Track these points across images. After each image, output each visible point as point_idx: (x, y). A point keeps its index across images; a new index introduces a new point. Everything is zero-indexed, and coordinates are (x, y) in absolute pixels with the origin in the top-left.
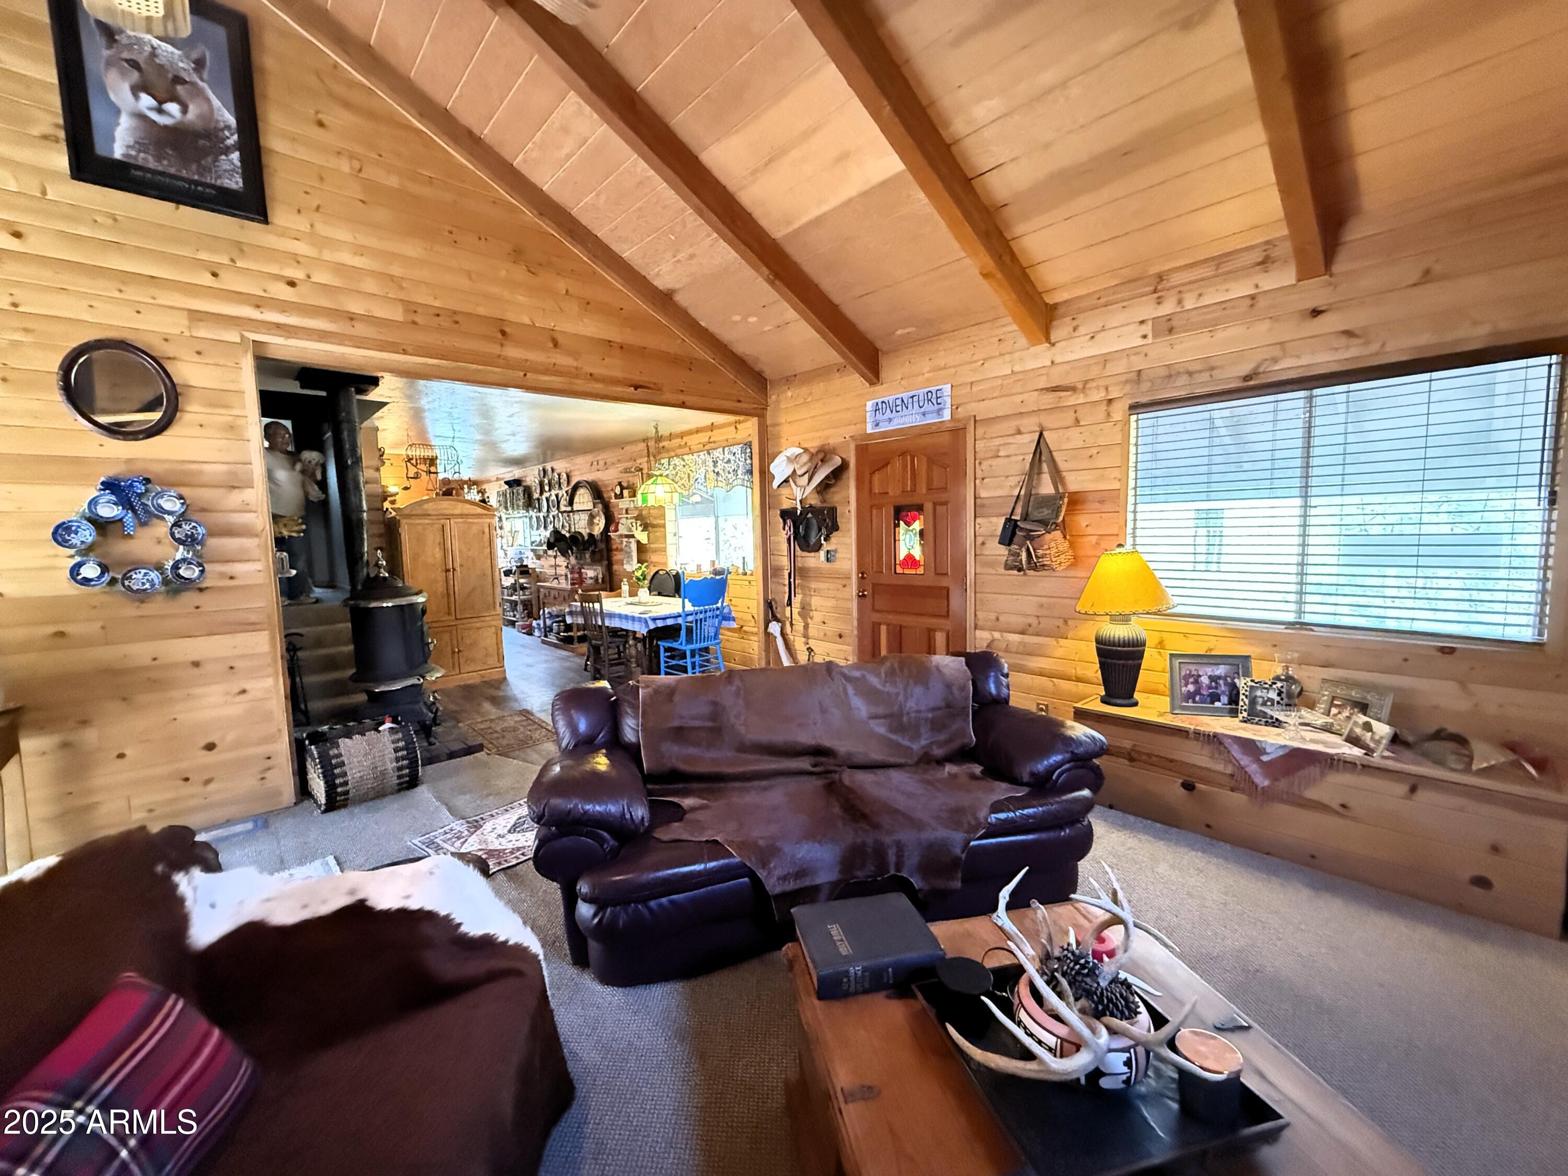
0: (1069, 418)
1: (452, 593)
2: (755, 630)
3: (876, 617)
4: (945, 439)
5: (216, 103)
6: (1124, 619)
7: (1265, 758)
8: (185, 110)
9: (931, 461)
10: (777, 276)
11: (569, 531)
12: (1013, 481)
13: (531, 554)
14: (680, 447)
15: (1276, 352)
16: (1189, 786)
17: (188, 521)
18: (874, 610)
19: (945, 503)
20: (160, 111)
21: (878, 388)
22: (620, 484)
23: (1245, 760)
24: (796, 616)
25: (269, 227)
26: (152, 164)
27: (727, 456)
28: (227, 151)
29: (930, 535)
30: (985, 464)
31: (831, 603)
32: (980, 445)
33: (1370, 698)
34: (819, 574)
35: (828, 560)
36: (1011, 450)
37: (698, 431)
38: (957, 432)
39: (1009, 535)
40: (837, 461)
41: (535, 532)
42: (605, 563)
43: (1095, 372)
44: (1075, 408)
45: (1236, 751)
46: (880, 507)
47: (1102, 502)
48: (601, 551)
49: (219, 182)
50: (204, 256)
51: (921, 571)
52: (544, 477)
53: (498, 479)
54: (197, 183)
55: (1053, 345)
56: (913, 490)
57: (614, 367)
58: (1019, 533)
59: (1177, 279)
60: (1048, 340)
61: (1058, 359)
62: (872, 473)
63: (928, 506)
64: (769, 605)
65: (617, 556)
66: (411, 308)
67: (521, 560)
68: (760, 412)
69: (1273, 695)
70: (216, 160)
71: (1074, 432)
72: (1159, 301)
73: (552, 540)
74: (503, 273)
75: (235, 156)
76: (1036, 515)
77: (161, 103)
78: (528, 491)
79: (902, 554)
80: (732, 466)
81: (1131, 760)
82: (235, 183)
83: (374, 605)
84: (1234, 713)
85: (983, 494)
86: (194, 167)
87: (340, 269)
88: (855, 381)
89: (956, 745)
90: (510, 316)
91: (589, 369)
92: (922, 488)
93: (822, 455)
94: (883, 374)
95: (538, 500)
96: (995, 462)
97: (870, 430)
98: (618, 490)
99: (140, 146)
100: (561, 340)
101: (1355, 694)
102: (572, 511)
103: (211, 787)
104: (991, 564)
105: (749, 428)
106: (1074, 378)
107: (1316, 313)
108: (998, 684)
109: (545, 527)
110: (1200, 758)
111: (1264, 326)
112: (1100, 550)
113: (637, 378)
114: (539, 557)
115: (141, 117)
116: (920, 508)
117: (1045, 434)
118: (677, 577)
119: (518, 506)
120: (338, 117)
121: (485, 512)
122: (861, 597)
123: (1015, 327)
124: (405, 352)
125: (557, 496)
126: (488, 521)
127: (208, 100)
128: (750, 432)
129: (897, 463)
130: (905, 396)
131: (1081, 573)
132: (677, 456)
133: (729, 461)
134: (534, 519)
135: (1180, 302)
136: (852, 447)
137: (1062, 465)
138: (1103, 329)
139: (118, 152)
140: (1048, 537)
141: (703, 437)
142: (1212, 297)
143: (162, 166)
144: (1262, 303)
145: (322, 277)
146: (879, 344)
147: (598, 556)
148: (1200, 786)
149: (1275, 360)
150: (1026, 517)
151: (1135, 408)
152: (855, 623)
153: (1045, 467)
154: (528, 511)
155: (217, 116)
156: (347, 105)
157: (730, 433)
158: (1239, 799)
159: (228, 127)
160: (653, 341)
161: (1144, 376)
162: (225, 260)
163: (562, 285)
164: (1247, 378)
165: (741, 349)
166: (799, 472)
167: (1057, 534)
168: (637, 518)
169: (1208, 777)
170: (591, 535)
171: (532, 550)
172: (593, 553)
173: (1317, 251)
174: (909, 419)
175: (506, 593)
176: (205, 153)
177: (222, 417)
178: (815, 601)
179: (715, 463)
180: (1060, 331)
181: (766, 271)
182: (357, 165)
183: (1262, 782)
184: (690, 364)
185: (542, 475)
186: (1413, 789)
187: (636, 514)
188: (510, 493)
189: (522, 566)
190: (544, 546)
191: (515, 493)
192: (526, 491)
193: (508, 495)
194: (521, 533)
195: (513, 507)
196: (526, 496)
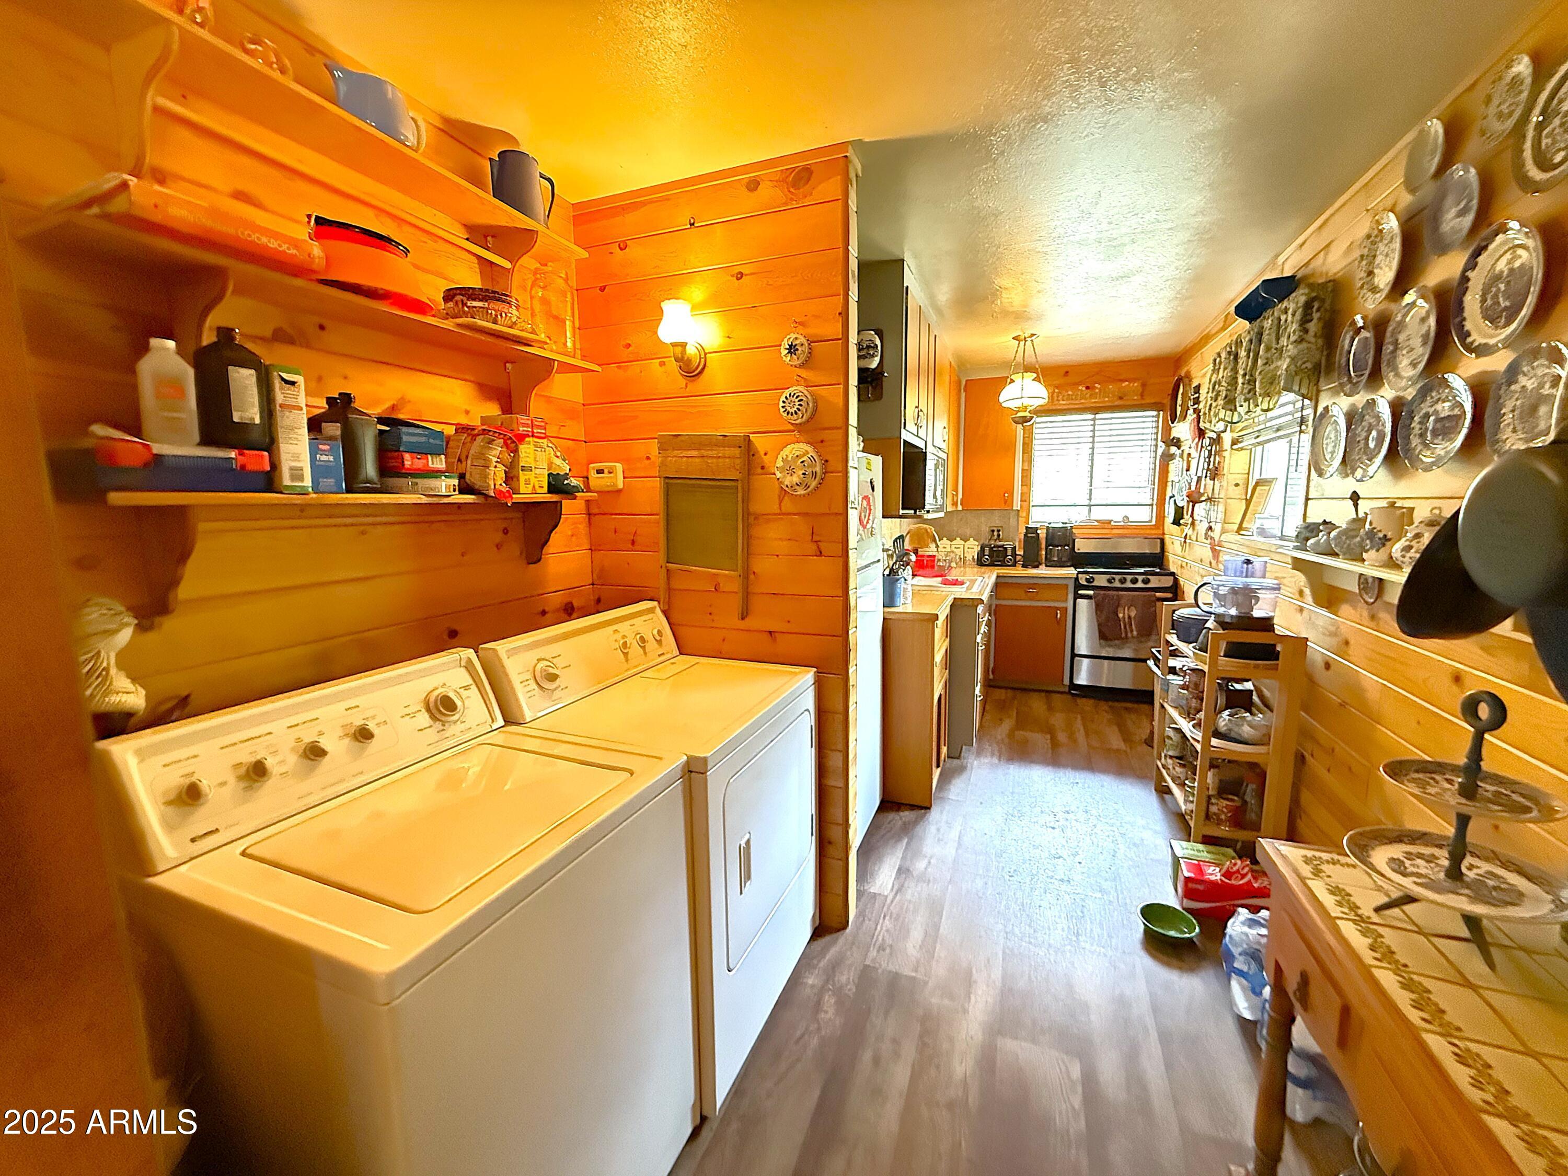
41: (1336, 484)
78: (1328, 305)
95: (1380, 322)
109: (1395, 459)
114: (1330, 599)
134: (1339, 424)
154: (1314, 396)
175: (1172, 694)
188: (1251, 341)
189: (1247, 622)
190: (1369, 556)
191: (1265, 337)
192: (1316, 305)
193: (1243, 354)
194: (1279, 488)
195: (1252, 390)
196: (1313, 327)
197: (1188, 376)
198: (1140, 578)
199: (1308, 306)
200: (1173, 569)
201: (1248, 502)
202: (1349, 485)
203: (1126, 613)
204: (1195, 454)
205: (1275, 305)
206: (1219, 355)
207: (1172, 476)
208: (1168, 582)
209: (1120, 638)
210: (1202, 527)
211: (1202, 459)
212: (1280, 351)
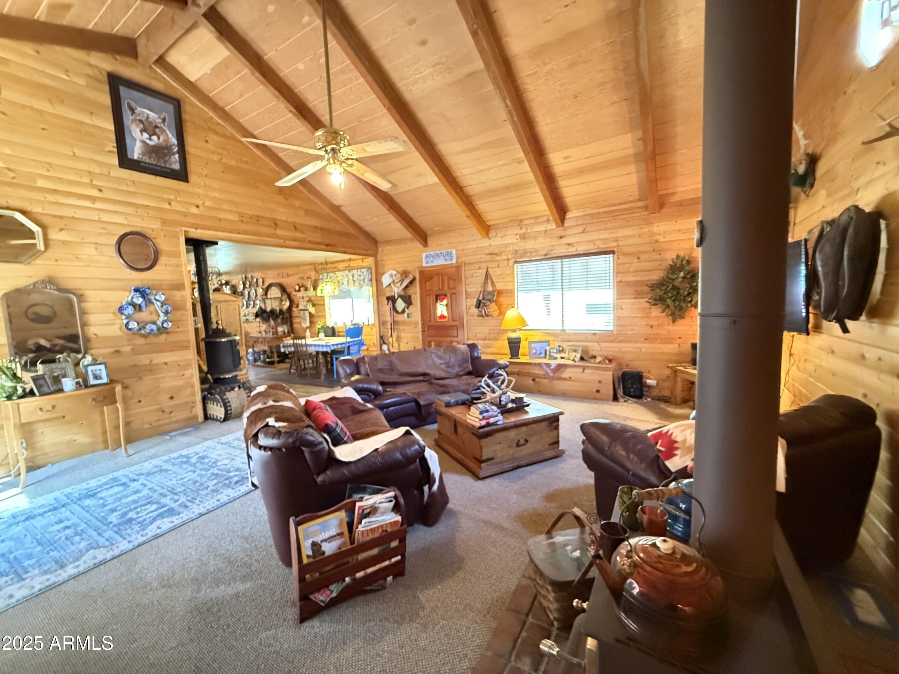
0: (496, 264)
2: (376, 349)
3: (430, 339)
4: (454, 270)
5: (170, 135)
6: (514, 331)
7: (552, 368)
8: (159, 138)
9: (449, 278)
10: (391, 208)
11: (269, 309)
12: (479, 285)
14: (333, 268)
15: (552, 248)
16: (534, 380)
17: (166, 304)
18: (429, 336)
19: (455, 294)
20: (150, 139)
21: (426, 249)
22: (298, 285)
23: (547, 369)
24: (394, 341)
25: (189, 184)
26: (148, 160)
27: (359, 273)
28: (174, 154)
29: (449, 305)
30: (469, 279)
31: (410, 335)
32: (467, 272)
33: (577, 348)
34: (404, 323)
35: (408, 317)
36: (477, 274)
37: (342, 261)
38: (458, 267)
39: (479, 305)
40: (411, 277)
42: (289, 324)
43: (503, 249)
44: (498, 261)
45: (545, 367)
46: (429, 295)
47: (507, 293)
48: (287, 318)
49: (171, 167)
50: (165, 196)
51: (447, 320)
52: (246, 280)
54: (163, 167)
55: (490, 239)
56: (443, 289)
57: (318, 237)
58: (482, 304)
59: (526, 222)
60: (488, 236)
61: (492, 244)
62: (426, 282)
63: (449, 295)
64: (381, 337)
65: (295, 320)
66: (241, 215)
68: (375, 255)
69: (555, 351)
70: (170, 158)
71: (498, 269)
72: (521, 228)
73: (259, 313)
74: (275, 199)
75: (177, 156)
76: (487, 298)
77: (151, 136)
79: (439, 314)
80: (362, 278)
81: (518, 375)
82: (177, 166)
83: (218, 340)
84: (545, 358)
85: (469, 290)
86: (162, 161)
87: (214, 199)
88: (417, 245)
89: (466, 371)
90: (278, 217)
91: (308, 238)
92: (446, 288)
93: (405, 274)
94: (429, 243)
96: (473, 279)
97: (424, 265)
98: (297, 288)
99: (144, 154)
100: (298, 226)
101: (574, 348)
102: (267, 298)
103: (172, 415)
104: (472, 316)
105: (369, 261)
106: (497, 251)
107: (561, 237)
108: (478, 353)
110: (537, 371)
111: (548, 240)
112: (507, 309)
113: (327, 241)
115: (143, 142)
116: (446, 295)
117: (489, 270)
118: (333, 328)
120: (212, 137)
122: (423, 331)
123: (476, 231)
124: (239, 233)
125: (255, 290)
127: (167, 134)
128: (371, 263)
129: (436, 278)
130: (438, 252)
131: (501, 317)
132: (333, 272)
133: (360, 275)
135: (527, 229)
136: (417, 271)
137: (494, 281)
138: (505, 235)
139: (136, 157)
140: (491, 305)
141: (346, 264)
142: (535, 229)
143: (153, 161)
144: (547, 233)
145: (208, 203)
146: (427, 232)
147: (285, 321)
148: (537, 379)
149: (552, 250)
150: (483, 298)
151: (516, 262)
152: (421, 342)
153: (489, 281)
155: (170, 140)
156: (216, 133)
157: (359, 263)
158: (546, 381)
159: (174, 145)
160: (333, 226)
161: (518, 252)
162: (173, 197)
163: (297, 204)
164: (545, 255)
165: (367, 229)
166: (396, 281)
167: (494, 304)
168: (308, 301)
169: (539, 376)
170: (281, 310)
172: (283, 319)
173: (559, 221)
174: (440, 262)
176: (165, 155)
177: (174, 261)
178: (403, 335)
179: (353, 276)
180: (492, 234)
181: (387, 206)
182: (220, 157)
183: (551, 374)
184: (347, 235)
185: (244, 280)
186: (584, 370)
187: (307, 299)
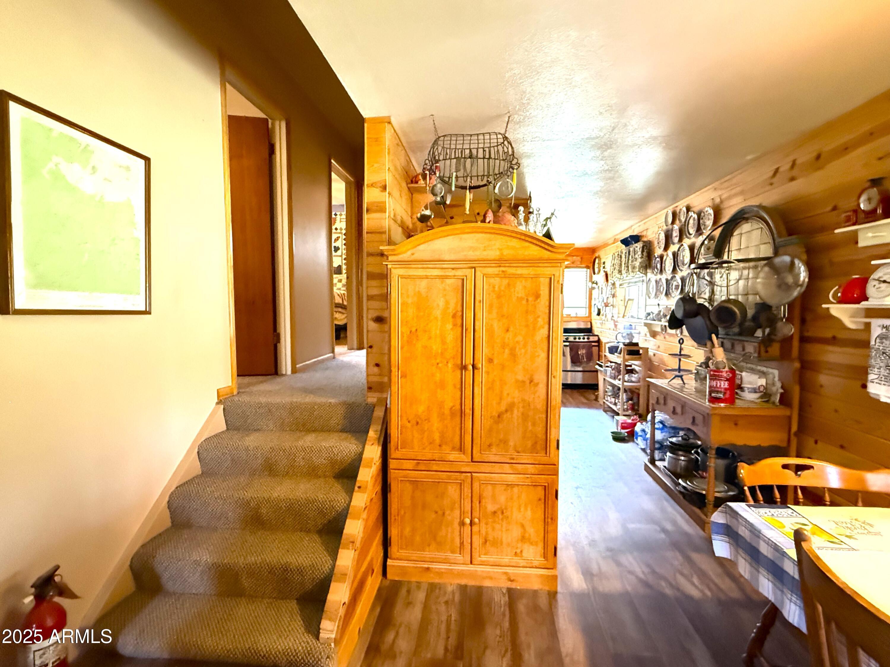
1: (468, 411)
11: (711, 300)
13: (645, 330)
41: (653, 301)
52: (673, 223)
53: (615, 241)
67: (631, 335)
73: (679, 315)
78: (648, 249)
95: (661, 257)
109: (667, 294)
114: (654, 334)
119: (634, 268)
121: (546, 254)
125: (692, 248)
126: (549, 271)
134: (653, 283)
154: (646, 274)
171: (646, 325)
175: (608, 374)
185: (670, 220)
188: (626, 253)
189: (631, 344)
190: (663, 320)
191: (631, 253)
192: (645, 247)
193: (623, 256)
194: (636, 301)
195: (628, 270)
196: (645, 254)
197: (599, 257)
198: (582, 337)
199: (643, 247)
200: (596, 333)
201: (626, 307)
202: (656, 301)
203: (582, 352)
204: (604, 288)
205: (633, 244)
206: (614, 254)
207: (594, 296)
208: (596, 339)
209: (579, 362)
210: (609, 317)
211: (608, 290)
212: (636, 259)
